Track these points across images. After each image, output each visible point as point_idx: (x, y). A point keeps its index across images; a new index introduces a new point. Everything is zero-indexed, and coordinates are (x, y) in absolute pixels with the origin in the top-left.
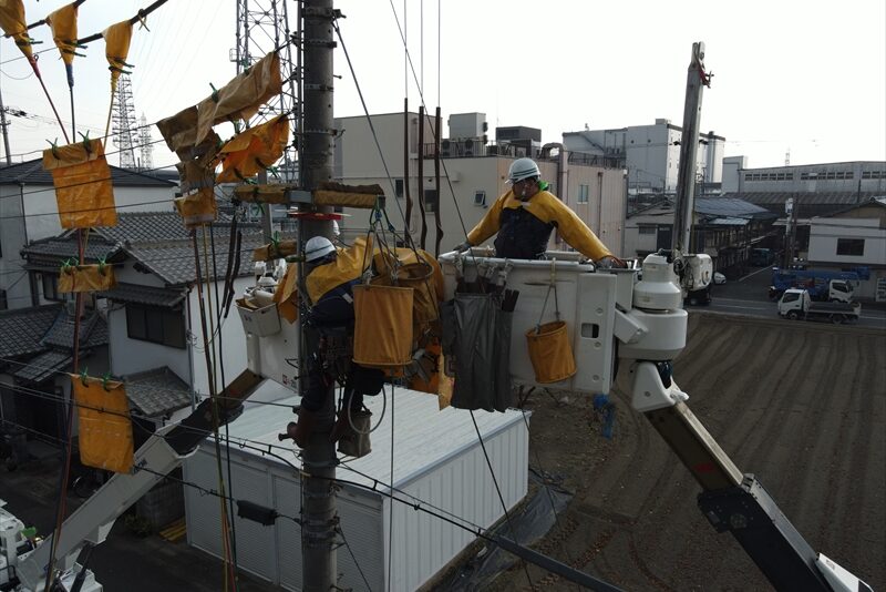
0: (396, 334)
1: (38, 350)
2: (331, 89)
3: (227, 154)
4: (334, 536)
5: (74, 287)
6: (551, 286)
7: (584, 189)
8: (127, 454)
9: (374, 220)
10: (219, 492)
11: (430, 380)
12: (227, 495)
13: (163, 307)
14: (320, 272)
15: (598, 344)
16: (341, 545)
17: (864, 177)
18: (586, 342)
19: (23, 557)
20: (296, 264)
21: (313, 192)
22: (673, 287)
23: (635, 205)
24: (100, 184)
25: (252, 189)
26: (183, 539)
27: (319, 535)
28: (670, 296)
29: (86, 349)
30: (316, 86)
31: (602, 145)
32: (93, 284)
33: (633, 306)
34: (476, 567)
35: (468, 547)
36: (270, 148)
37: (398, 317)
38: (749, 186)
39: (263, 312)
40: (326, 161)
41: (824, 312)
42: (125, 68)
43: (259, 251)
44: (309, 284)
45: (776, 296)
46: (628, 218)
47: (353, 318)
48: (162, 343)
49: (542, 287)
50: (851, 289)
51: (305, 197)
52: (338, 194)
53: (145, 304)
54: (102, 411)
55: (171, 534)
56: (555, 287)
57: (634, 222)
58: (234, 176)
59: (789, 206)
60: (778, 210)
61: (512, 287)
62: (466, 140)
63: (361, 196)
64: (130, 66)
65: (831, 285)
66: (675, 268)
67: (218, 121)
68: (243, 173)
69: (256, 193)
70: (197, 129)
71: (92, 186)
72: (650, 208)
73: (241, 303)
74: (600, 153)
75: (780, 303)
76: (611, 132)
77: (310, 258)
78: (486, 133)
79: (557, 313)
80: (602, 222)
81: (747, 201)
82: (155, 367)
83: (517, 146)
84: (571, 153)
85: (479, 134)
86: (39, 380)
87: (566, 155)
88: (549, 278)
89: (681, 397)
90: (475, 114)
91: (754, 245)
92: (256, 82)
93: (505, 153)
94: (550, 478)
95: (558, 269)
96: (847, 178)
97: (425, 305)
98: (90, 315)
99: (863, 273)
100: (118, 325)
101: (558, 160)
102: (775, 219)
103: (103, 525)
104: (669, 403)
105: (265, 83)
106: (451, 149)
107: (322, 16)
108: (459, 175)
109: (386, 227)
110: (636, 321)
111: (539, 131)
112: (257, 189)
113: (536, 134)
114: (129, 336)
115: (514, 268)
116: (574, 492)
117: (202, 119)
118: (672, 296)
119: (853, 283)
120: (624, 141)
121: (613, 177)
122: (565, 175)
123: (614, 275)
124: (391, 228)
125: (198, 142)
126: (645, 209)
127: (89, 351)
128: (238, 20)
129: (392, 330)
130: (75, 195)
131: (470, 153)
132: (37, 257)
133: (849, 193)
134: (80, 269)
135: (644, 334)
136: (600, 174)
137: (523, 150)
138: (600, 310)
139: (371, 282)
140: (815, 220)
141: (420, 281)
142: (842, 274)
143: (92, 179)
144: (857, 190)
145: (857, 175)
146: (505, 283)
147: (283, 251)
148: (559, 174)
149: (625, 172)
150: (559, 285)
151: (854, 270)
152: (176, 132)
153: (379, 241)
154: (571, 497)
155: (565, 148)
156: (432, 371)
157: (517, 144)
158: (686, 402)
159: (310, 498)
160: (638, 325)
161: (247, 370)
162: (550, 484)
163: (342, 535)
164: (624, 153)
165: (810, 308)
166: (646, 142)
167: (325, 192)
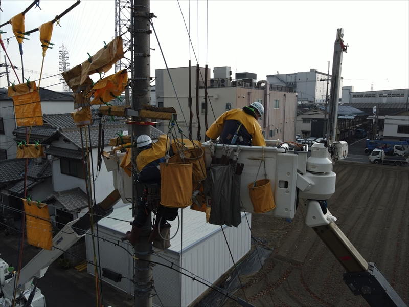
1: (20, 178)
2: (149, 56)
3: (96, 90)
4: (151, 290)
5: (24, 155)
6: (262, 160)
7: (277, 102)
8: (49, 240)
9: (170, 127)
10: (94, 263)
11: (202, 206)
12: (98, 265)
13: (77, 159)
14: (145, 154)
15: (287, 192)
16: (154, 295)
18: (281, 190)
19: (7, 281)
20: (131, 148)
21: (139, 111)
22: (329, 161)
23: (301, 109)
24: (35, 104)
25: (108, 109)
26: (86, 270)
27: (143, 290)
30: (141, 54)
31: (285, 81)
32: (33, 154)
33: (307, 171)
34: (225, 286)
35: (222, 276)
36: (118, 86)
37: (183, 179)
38: (354, 100)
40: (146, 94)
41: (391, 161)
42: (49, 46)
43: (112, 140)
45: (369, 152)
46: (297, 115)
47: (160, 179)
49: (257, 160)
50: (404, 149)
51: (135, 113)
52: (152, 112)
53: (69, 158)
54: (37, 218)
55: (80, 268)
56: (264, 161)
57: (300, 117)
58: (100, 101)
59: (375, 110)
60: (370, 112)
61: (240, 162)
62: (222, 79)
63: (164, 113)
64: (52, 44)
65: (395, 147)
66: (329, 150)
67: (91, 72)
68: (103, 100)
69: (110, 110)
70: (81, 77)
71: (32, 105)
72: (308, 111)
74: (284, 85)
75: (370, 156)
76: (289, 75)
77: (139, 146)
78: (231, 76)
79: (265, 175)
80: (286, 117)
81: (354, 107)
82: (74, 187)
83: (245, 82)
84: (271, 85)
85: (228, 76)
86: (20, 193)
87: (269, 86)
88: (261, 156)
89: (333, 220)
90: (226, 67)
91: (357, 128)
92: (112, 53)
93: (240, 85)
94: (261, 242)
95: (266, 151)
96: (401, 96)
97: (199, 172)
98: (44, 162)
100: (56, 167)
101: (264, 88)
102: (367, 116)
103: (43, 268)
104: (326, 223)
105: (115, 52)
106: (215, 84)
107: (144, 17)
108: (218, 95)
109: (177, 130)
110: (308, 179)
111: (256, 75)
112: (110, 108)
113: (254, 76)
114: (62, 173)
115: (242, 151)
116: (273, 249)
117: (84, 71)
118: (327, 165)
119: (405, 147)
120: (295, 79)
121: (291, 96)
122: (268, 96)
123: (297, 155)
124: (180, 131)
125: (81, 83)
126: (305, 111)
127: (43, 179)
128: (116, 24)
129: (180, 187)
130: (24, 109)
131: (223, 85)
132: (20, 135)
133: (402, 103)
134: (27, 146)
135: (312, 186)
136: (285, 95)
137: (248, 84)
138: (289, 174)
139: (169, 162)
140: (387, 116)
141: (196, 160)
142: (400, 142)
143: (31, 102)
144: (406, 102)
145: (406, 95)
146: (237, 158)
147: (124, 141)
148: (266, 95)
149: (297, 94)
150: (267, 160)
151: (406, 140)
152: (71, 78)
153: (174, 137)
155: (268, 83)
156: (203, 202)
157: (245, 81)
158: (335, 222)
159: (138, 271)
160: (310, 181)
162: (261, 245)
163: (155, 290)
164: (295, 85)
165: (385, 158)
166: (306, 80)
167: (145, 111)
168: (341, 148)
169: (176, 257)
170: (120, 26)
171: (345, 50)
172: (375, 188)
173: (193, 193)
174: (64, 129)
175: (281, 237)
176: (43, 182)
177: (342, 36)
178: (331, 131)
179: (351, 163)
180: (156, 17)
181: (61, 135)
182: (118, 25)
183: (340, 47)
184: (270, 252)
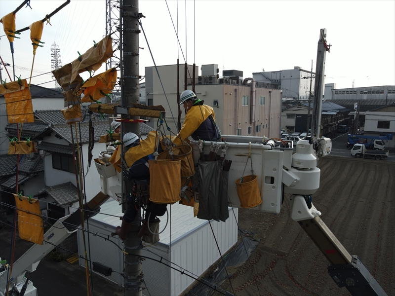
0: (171, 185)
1: (12, 173)
2: (138, 55)
3: (85, 88)
4: (141, 284)
5: (15, 152)
6: (249, 157)
7: (263, 98)
8: (41, 234)
9: (159, 124)
10: (84, 257)
11: (190, 201)
12: (89, 259)
13: (68, 154)
14: (133, 151)
15: (274, 187)
16: (144, 289)
17: (389, 93)
18: (267, 186)
20: (120, 145)
21: (128, 109)
22: (313, 157)
23: (286, 105)
24: (26, 101)
25: (98, 107)
26: (77, 263)
27: (133, 284)
28: (310, 162)
29: (34, 173)
30: (130, 53)
31: (270, 79)
32: (24, 151)
33: (292, 166)
34: (213, 277)
35: (210, 267)
36: (107, 85)
37: (172, 176)
38: (337, 97)
39: (107, 166)
40: (135, 92)
41: (372, 155)
42: (40, 44)
43: (102, 137)
44: (126, 157)
45: (350, 146)
46: (282, 111)
47: (149, 175)
48: (68, 171)
49: (244, 157)
50: (384, 144)
51: (125, 111)
53: (60, 153)
54: (29, 213)
55: (71, 260)
56: (251, 157)
57: (285, 113)
58: (90, 99)
59: (356, 106)
60: (351, 108)
61: (228, 158)
62: (209, 77)
63: (153, 111)
64: (43, 43)
65: (375, 142)
66: (313, 146)
67: (81, 71)
68: (93, 98)
69: (99, 108)
70: (71, 75)
71: (23, 102)
72: (292, 107)
73: (97, 161)
74: (270, 82)
75: (352, 150)
76: (274, 72)
78: (219, 73)
79: (252, 171)
80: (271, 113)
81: (336, 103)
82: (65, 182)
83: (232, 79)
84: (257, 83)
85: (215, 74)
86: (12, 187)
87: (255, 83)
88: (248, 152)
89: (318, 214)
90: (213, 65)
91: (339, 124)
92: (101, 52)
93: (227, 82)
94: (248, 233)
95: (252, 148)
96: (381, 93)
97: (187, 168)
98: (36, 157)
99: (389, 136)
100: (48, 162)
101: (251, 85)
102: (349, 112)
103: (35, 262)
104: (311, 217)
105: (104, 51)
106: (203, 81)
107: (132, 17)
108: (206, 92)
109: (166, 128)
110: (293, 175)
111: (242, 72)
112: (100, 106)
114: (53, 168)
116: (259, 240)
117: (75, 69)
118: (312, 161)
119: (385, 141)
120: (280, 77)
121: (276, 93)
122: (254, 93)
123: (282, 151)
124: (168, 129)
125: (71, 81)
126: (290, 107)
127: (36, 174)
128: (107, 22)
129: (169, 184)
130: (15, 107)
131: (211, 82)
132: (13, 130)
133: (382, 100)
134: (18, 143)
135: (298, 182)
136: (270, 92)
137: (235, 81)
138: (275, 170)
139: (157, 159)
140: (368, 112)
141: (184, 157)
142: (380, 137)
143: (23, 99)
144: (386, 99)
145: (386, 92)
146: (225, 155)
147: (114, 138)
148: (252, 92)
149: (281, 91)
150: (254, 156)
151: (385, 135)
152: (62, 76)
154: (258, 243)
155: (254, 80)
156: (191, 197)
157: (232, 78)
158: (320, 216)
159: (128, 265)
160: (295, 177)
161: (101, 193)
162: (247, 236)
163: (145, 284)
164: (280, 82)
165: (366, 153)
166: (290, 77)
167: (134, 109)
168: (324, 144)
169: (166, 250)
170: (110, 25)
171: (328, 50)
172: (356, 181)
173: (182, 189)
174: (56, 125)
175: (267, 229)
176: (35, 176)
177: (325, 36)
178: (315, 128)
179: (334, 157)
180: (145, 17)
181: (53, 131)
182: (108, 24)
183: (323, 46)
184: (256, 243)
